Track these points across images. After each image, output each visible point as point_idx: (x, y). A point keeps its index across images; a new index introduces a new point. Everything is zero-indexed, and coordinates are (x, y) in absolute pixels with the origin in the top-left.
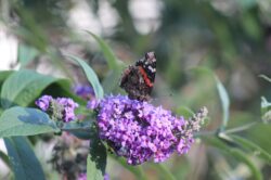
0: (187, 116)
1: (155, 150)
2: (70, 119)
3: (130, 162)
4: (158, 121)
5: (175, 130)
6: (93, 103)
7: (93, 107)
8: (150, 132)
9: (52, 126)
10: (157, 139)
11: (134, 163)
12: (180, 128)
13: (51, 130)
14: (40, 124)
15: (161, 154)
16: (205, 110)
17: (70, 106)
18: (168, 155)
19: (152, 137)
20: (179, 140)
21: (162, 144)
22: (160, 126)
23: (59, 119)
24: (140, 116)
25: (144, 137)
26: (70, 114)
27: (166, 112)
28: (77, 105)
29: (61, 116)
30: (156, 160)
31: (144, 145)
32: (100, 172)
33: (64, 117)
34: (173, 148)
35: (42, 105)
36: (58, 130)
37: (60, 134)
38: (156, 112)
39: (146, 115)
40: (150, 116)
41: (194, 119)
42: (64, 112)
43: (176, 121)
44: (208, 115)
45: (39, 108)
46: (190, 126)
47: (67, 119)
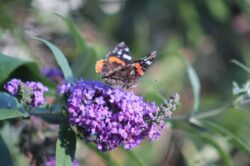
0: (159, 102)
1: (125, 136)
2: (39, 104)
3: (100, 148)
4: (130, 106)
5: (146, 116)
6: (63, 87)
7: (63, 92)
8: (121, 118)
9: (21, 110)
10: (129, 125)
11: (104, 149)
12: (151, 114)
13: (20, 114)
14: (9, 108)
15: (132, 141)
16: (177, 97)
17: (39, 90)
18: (138, 141)
19: (124, 123)
20: (150, 126)
21: (133, 130)
22: (131, 111)
23: (27, 103)
24: (112, 101)
25: (115, 124)
26: (39, 98)
27: (137, 98)
28: (46, 89)
29: (30, 100)
30: (127, 146)
31: (115, 131)
32: (69, 157)
33: (33, 101)
34: (144, 134)
35: (11, 89)
36: (26, 115)
37: (28, 118)
38: (128, 98)
39: (118, 100)
40: (121, 102)
41: (165, 106)
42: (33, 97)
43: (148, 108)
44: (180, 101)
45: (8, 92)
46: (162, 112)
47: (36, 103)
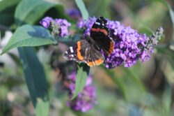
0: (149, 34)
1: (125, 58)
2: (64, 35)
3: (107, 66)
4: (128, 37)
5: (139, 44)
6: (81, 23)
7: (81, 27)
8: (122, 46)
9: (51, 39)
10: (127, 51)
11: (110, 67)
12: (143, 43)
13: (51, 42)
14: (44, 38)
15: (129, 61)
16: (162, 30)
17: (64, 25)
18: (134, 62)
19: (124, 49)
20: (142, 51)
21: (130, 54)
22: (129, 41)
23: (56, 34)
24: (115, 34)
25: (117, 50)
26: (65, 31)
27: (133, 31)
28: (70, 24)
29: (58, 32)
30: (126, 66)
31: (117, 55)
32: (85, 73)
33: (60, 33)
34: (139, 56)
35: (45, 24)
36: (55, 42)
37: (57, 45)
38: (126, 31)
39: (120, 33)
40: (122, 34)
41: (153, 36)
42: (60, 30)
43: (140, 38)
44: (164, 33)
45: (42, 26)
46: (151, 41)
47: (62, 34)
